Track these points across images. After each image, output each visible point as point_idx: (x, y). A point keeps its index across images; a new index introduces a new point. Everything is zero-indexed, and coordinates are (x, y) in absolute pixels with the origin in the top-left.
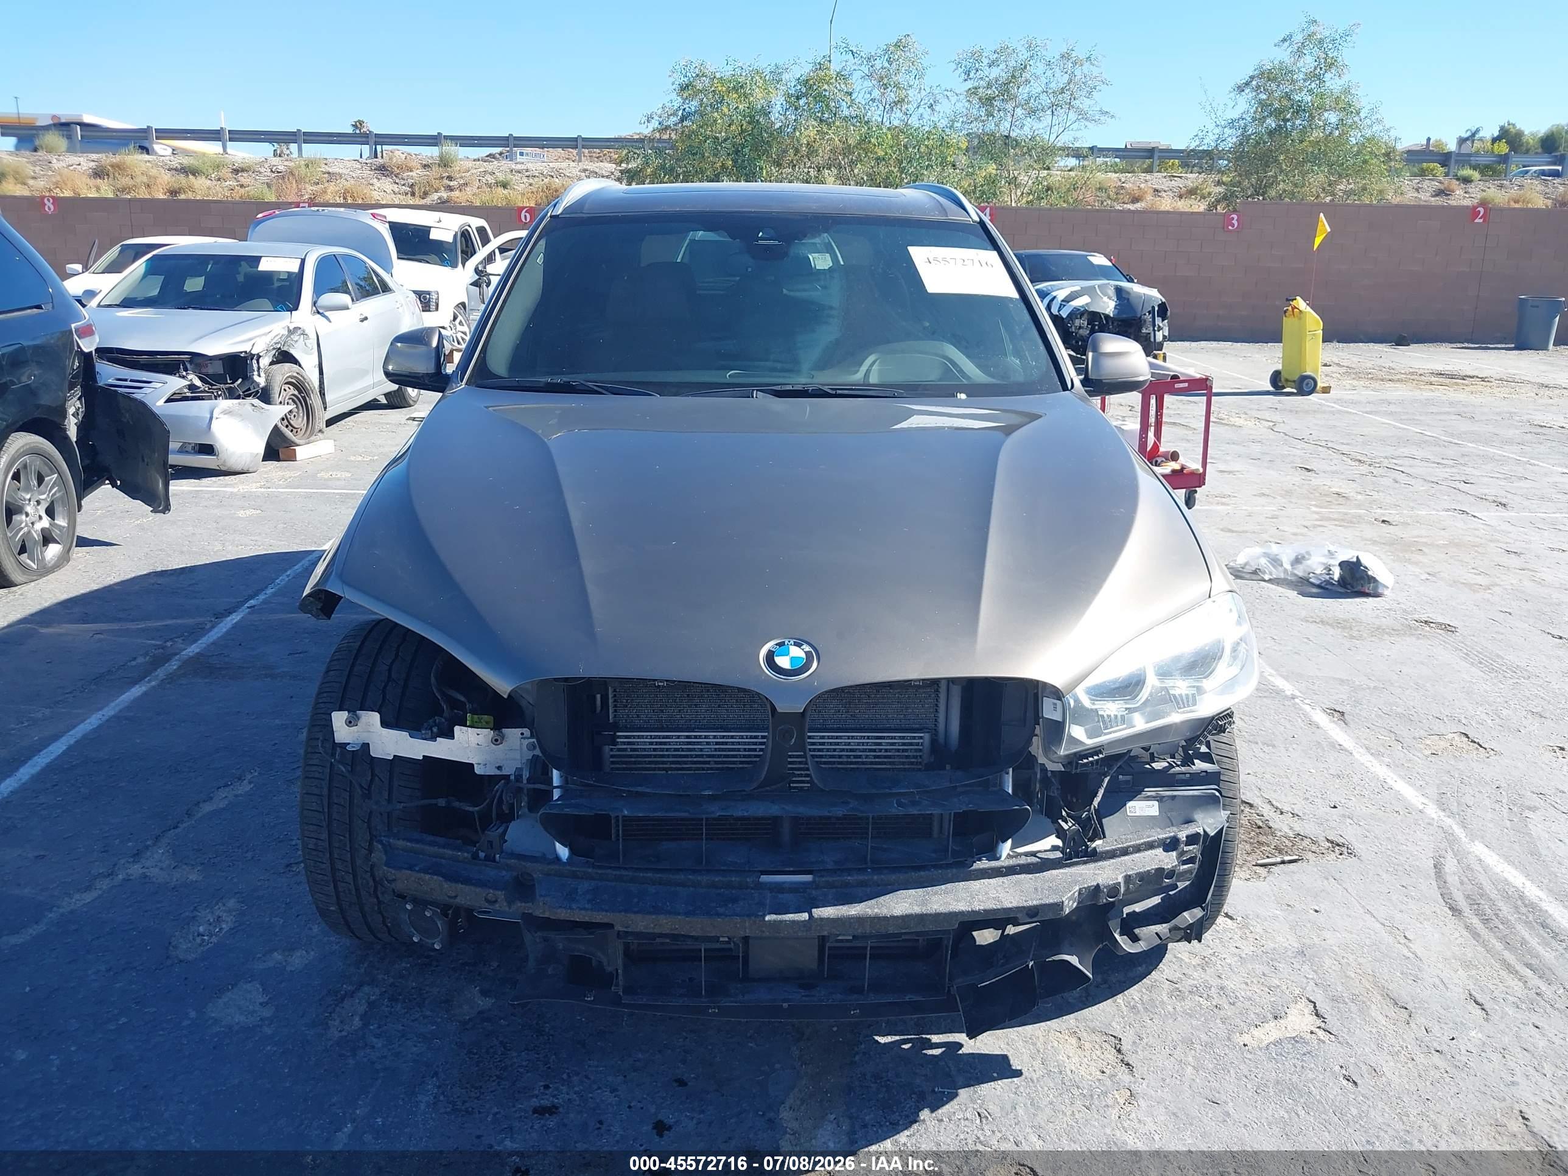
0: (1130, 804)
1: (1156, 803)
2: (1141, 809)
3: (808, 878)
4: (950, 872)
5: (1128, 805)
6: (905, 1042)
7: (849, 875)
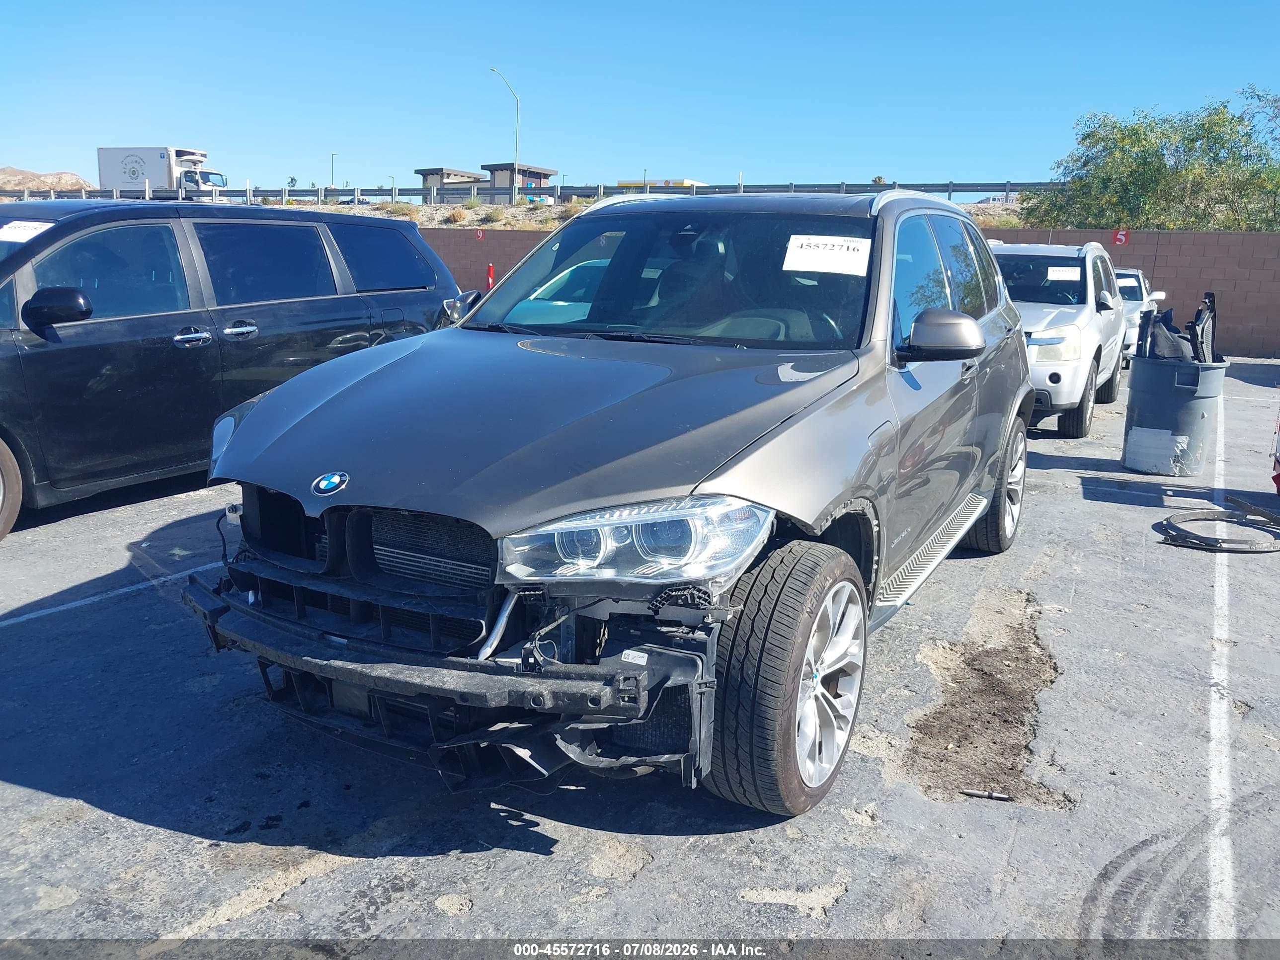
0: (626, 652)
1: (646, 656)
2: (634, 657)
3: (345, 641)
4: (430, 659)
5: (624, 652)
6: (503, 811)
7: (367, 645)
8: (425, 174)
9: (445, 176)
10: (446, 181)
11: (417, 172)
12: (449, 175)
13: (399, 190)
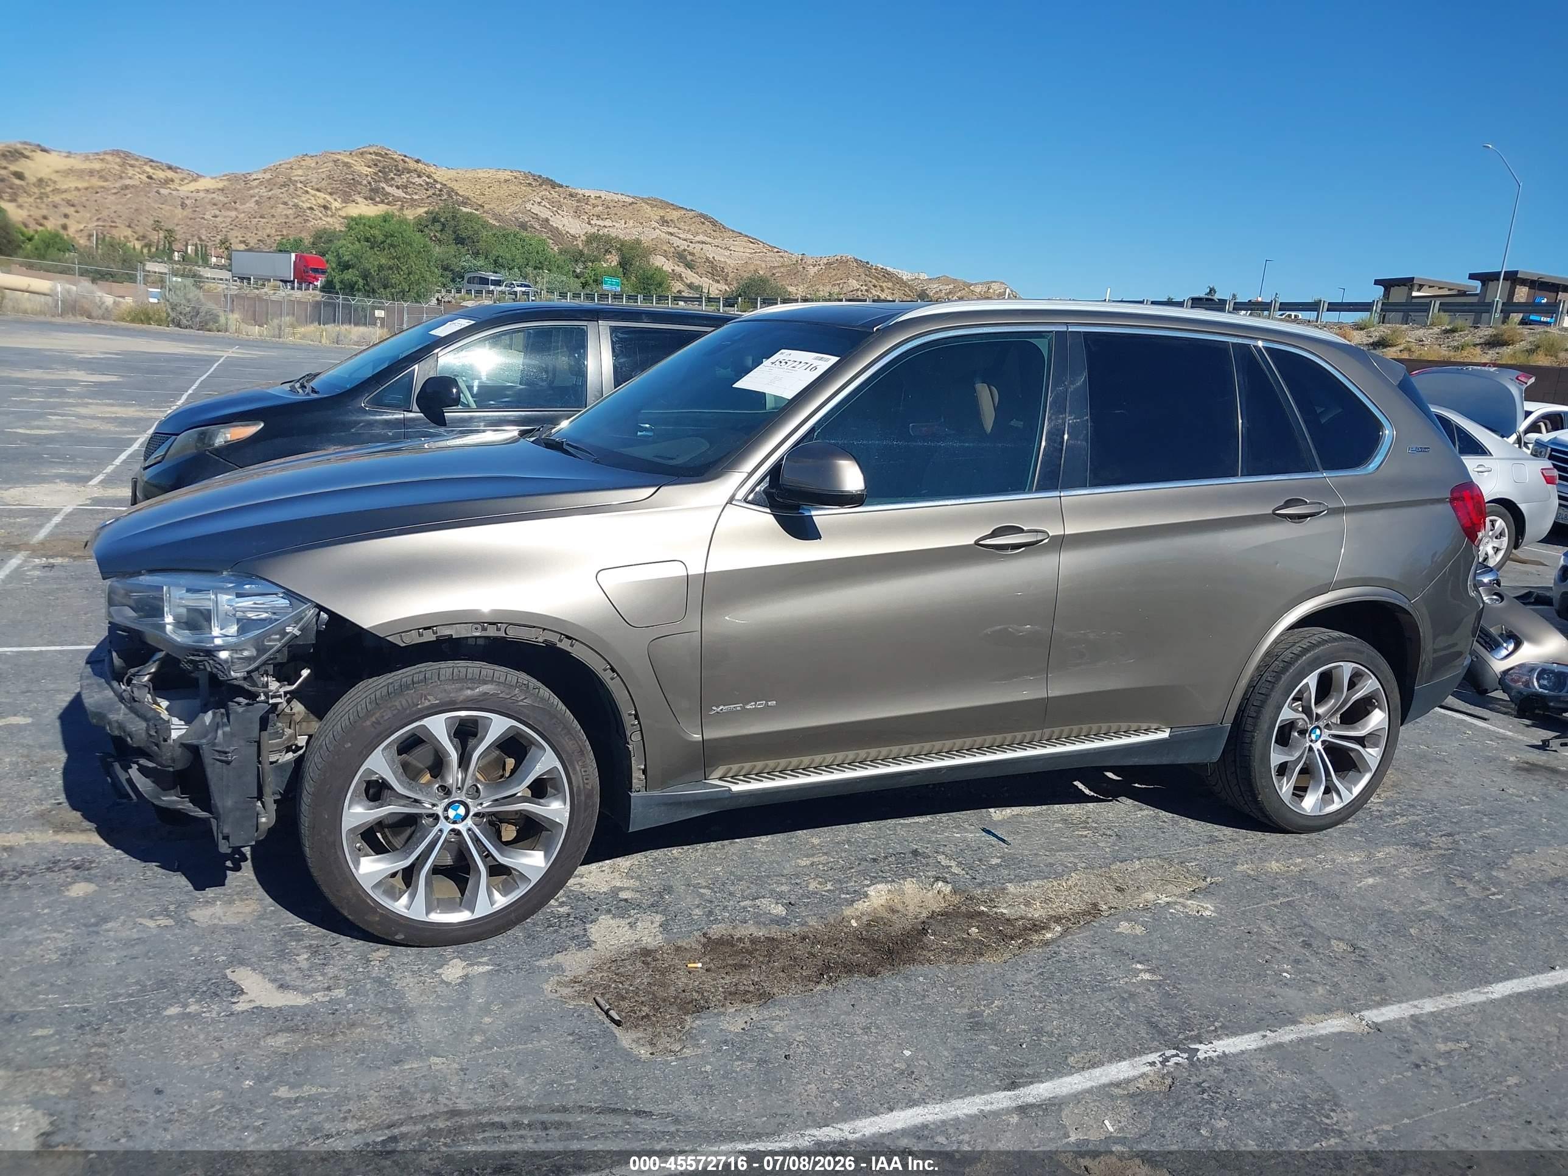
8: (1388, 285)
9: (1416, 288)
10: (1415, 294)
11: (1377, 282)
12: (1421, 287)
13: (1329, 303)
